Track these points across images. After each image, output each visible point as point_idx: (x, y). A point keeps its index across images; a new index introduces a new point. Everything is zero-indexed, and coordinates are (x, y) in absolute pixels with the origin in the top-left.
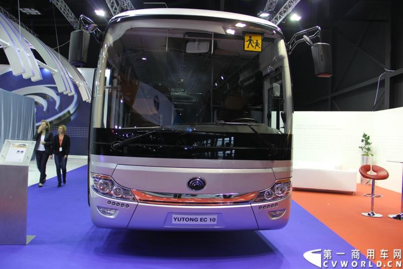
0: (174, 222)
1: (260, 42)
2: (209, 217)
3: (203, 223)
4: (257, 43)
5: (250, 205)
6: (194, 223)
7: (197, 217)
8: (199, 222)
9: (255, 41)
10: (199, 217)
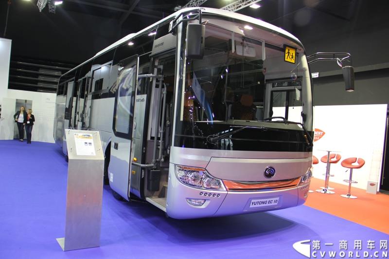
0: (251, 206)
1: (294, 55)
2: (274, 199)
3: (270, 204)
4: (292, 55)
5: (296, 188)
6: (264, 205)
7: (266, 200)
8: (267, 205)
9: (291, 54)
10: (268, 200)
